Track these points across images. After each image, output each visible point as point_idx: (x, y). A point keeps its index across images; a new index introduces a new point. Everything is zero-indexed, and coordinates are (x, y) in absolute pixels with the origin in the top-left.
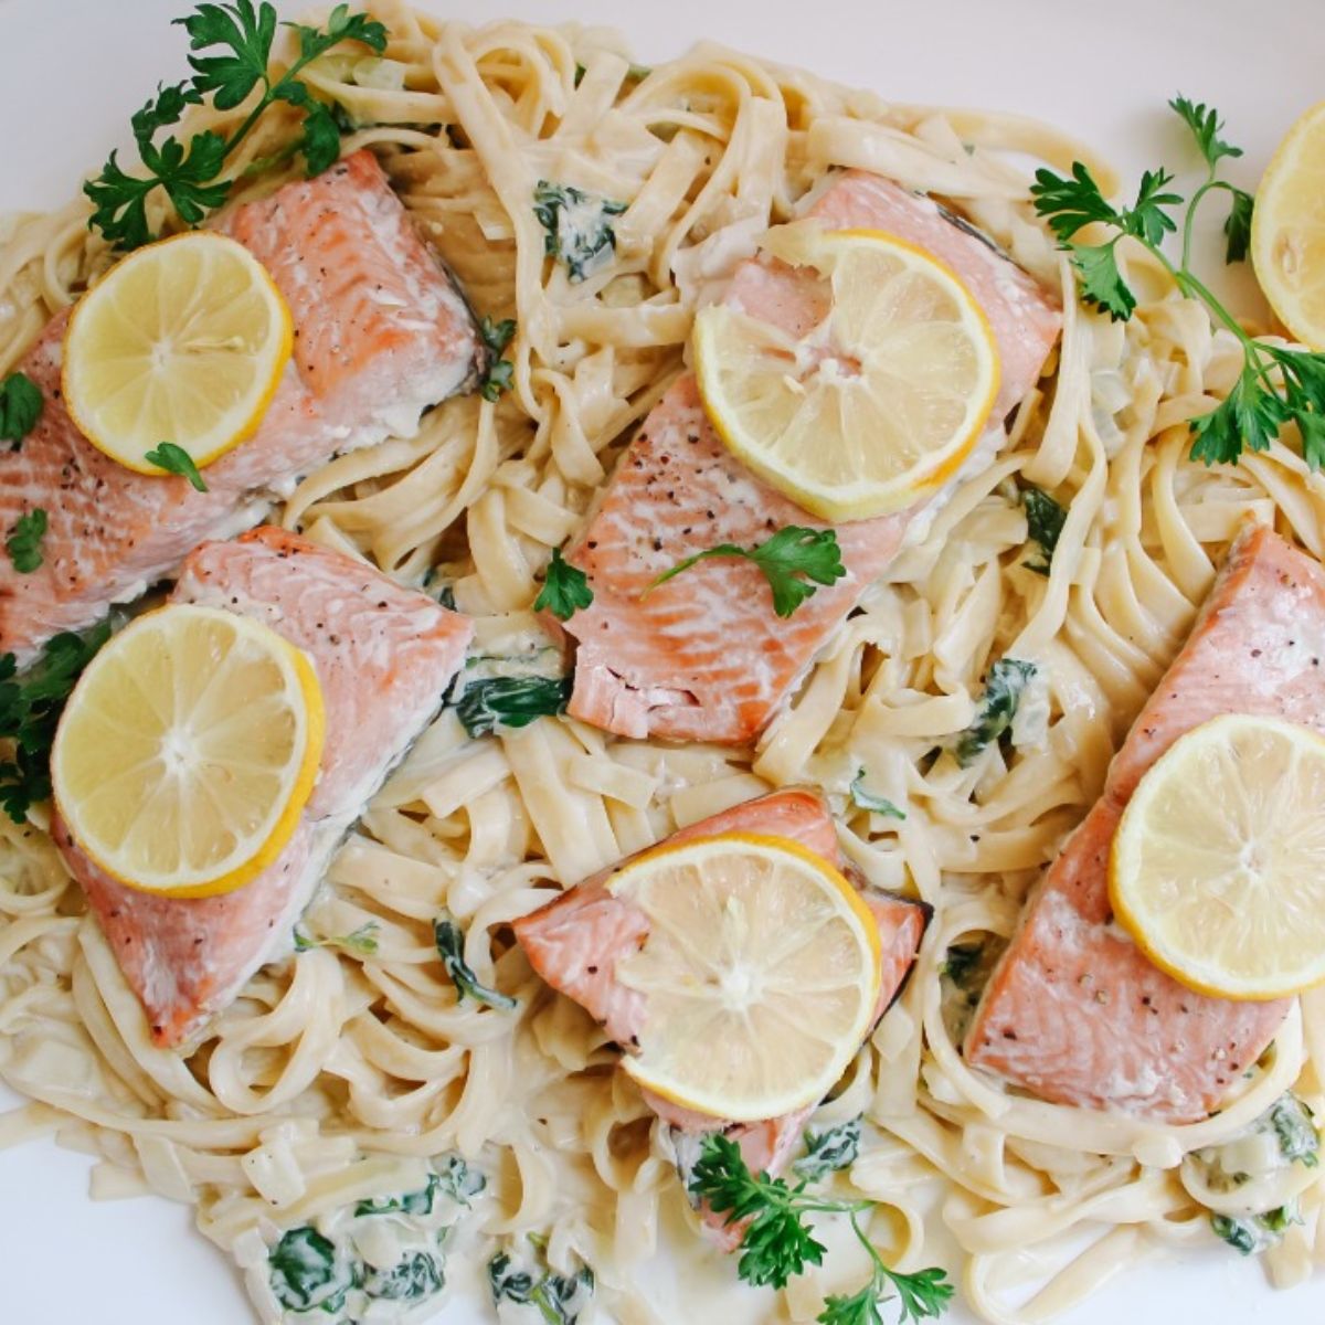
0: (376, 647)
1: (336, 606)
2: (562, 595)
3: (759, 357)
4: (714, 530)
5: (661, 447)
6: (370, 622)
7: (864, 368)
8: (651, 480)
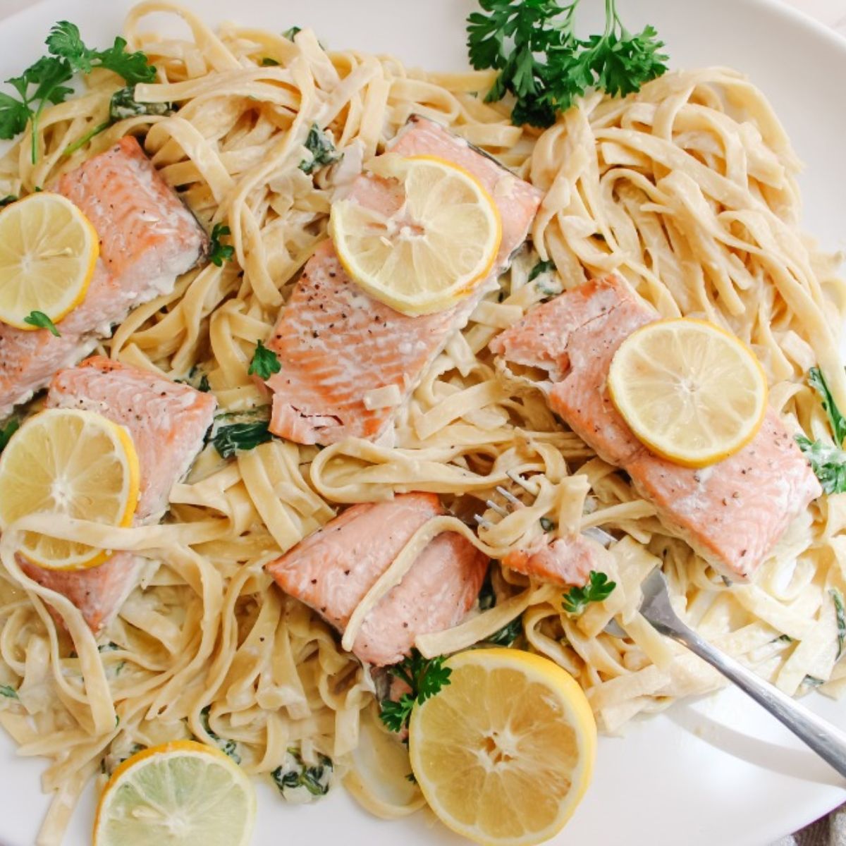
0: (162, 419)
1: (138, 397)
2: (263, 366)
3: (367, 228)
4: (346, 324)
5: (315, 280)
6: (157, 405)
7: (426, 231)
8: (311, 298)
